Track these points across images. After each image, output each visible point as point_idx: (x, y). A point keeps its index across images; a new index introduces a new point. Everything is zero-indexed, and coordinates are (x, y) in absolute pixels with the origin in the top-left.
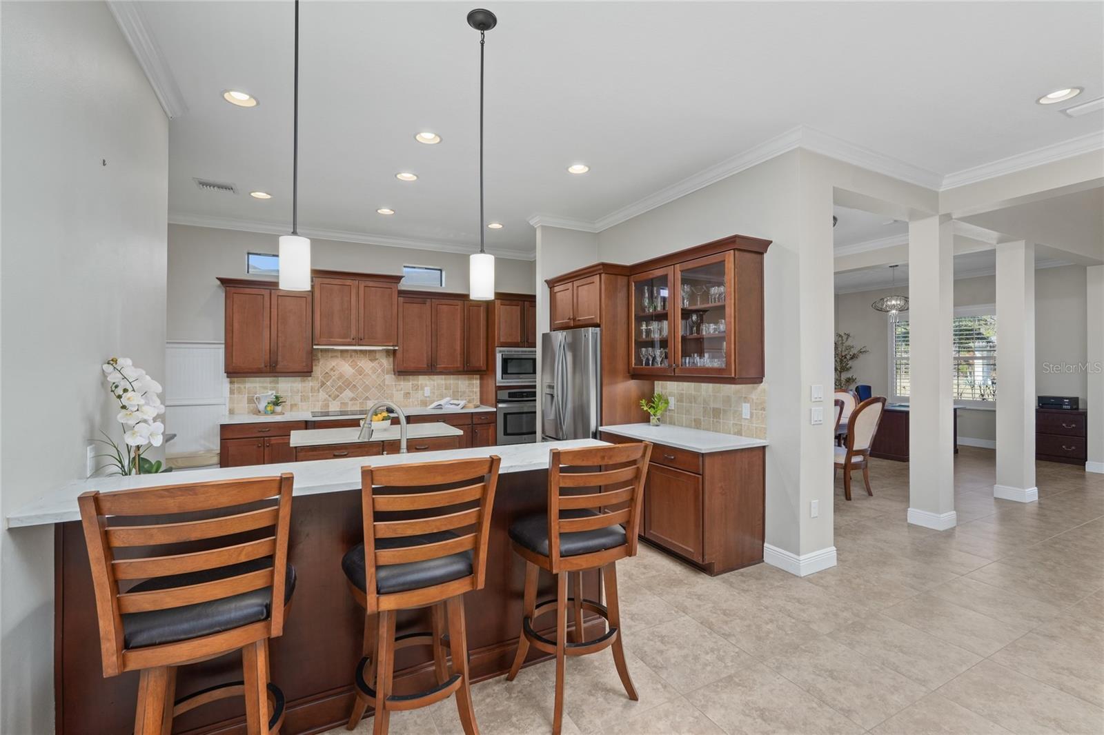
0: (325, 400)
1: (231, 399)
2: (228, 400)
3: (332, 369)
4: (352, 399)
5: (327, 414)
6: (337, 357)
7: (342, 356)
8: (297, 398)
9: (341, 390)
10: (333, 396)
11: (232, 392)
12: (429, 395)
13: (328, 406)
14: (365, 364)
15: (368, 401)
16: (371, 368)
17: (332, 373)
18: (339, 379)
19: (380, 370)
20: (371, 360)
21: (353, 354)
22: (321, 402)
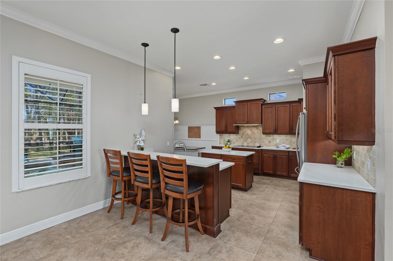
0: (243, 142)
1: (220, 140)
2: (219, 140)
3: (244, 132)
4: (251, 142)
5: (243, 146)
6: (246, 128)
7: (247, 128)
8: (235, 140)
9: (247, 139)
10: (245, 140)
11: (220, 138)
12: (279, 142)
13: (244, 144)
14: (255, 130)
16: (257, 132)
17: (245, 133)
18: (247, 135)
19: (260, 133)
20: (257, 129)
21: (251, 127)
22: (241, 142)
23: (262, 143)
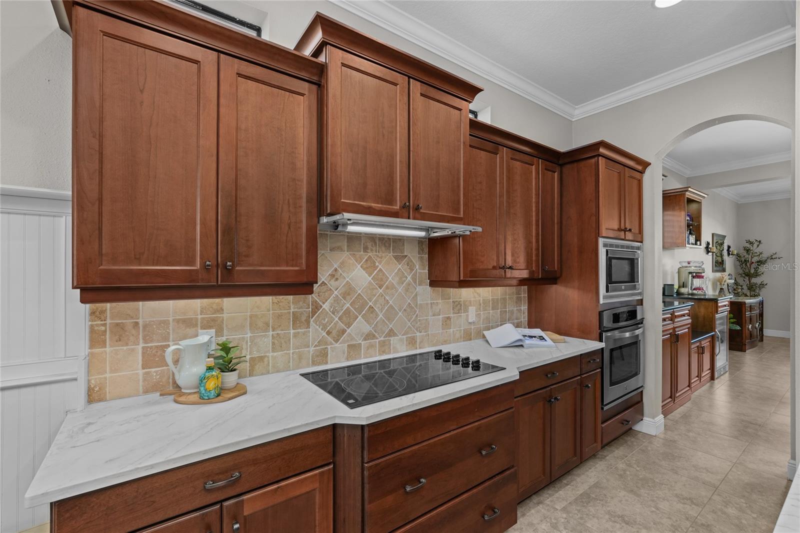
0: (321, 343)
3: (332, 276)
4: (369, 336)
7: (349, 248)
9: (348, 318)
10: (334, 332)
11: (98, 341)
13: (325, 356)
15: (392, 339)
16: (397, 274)
18: (345, 295)
19: (409, 278)
20: (396, 258)
21: (369, 245)
22: (312, 349)
23: (418, 334)
